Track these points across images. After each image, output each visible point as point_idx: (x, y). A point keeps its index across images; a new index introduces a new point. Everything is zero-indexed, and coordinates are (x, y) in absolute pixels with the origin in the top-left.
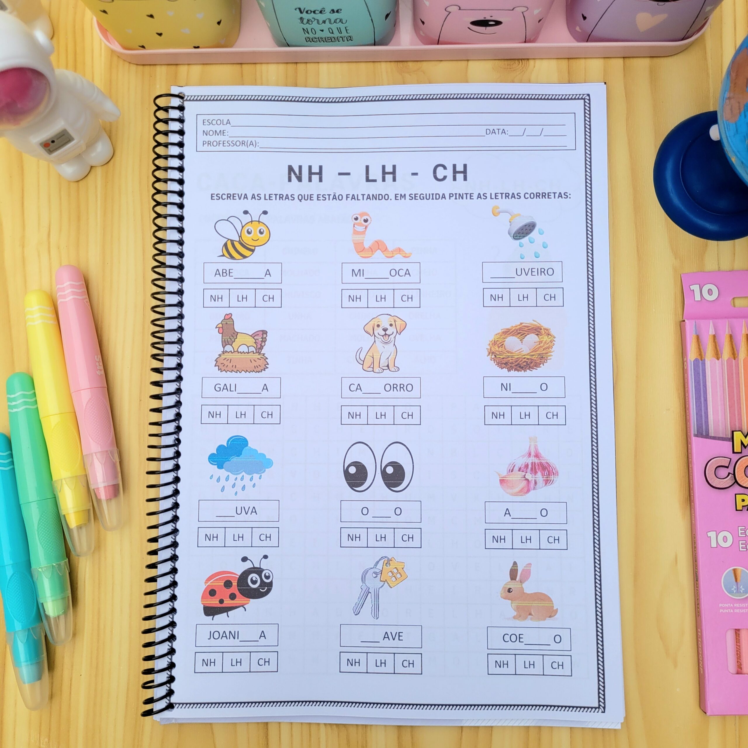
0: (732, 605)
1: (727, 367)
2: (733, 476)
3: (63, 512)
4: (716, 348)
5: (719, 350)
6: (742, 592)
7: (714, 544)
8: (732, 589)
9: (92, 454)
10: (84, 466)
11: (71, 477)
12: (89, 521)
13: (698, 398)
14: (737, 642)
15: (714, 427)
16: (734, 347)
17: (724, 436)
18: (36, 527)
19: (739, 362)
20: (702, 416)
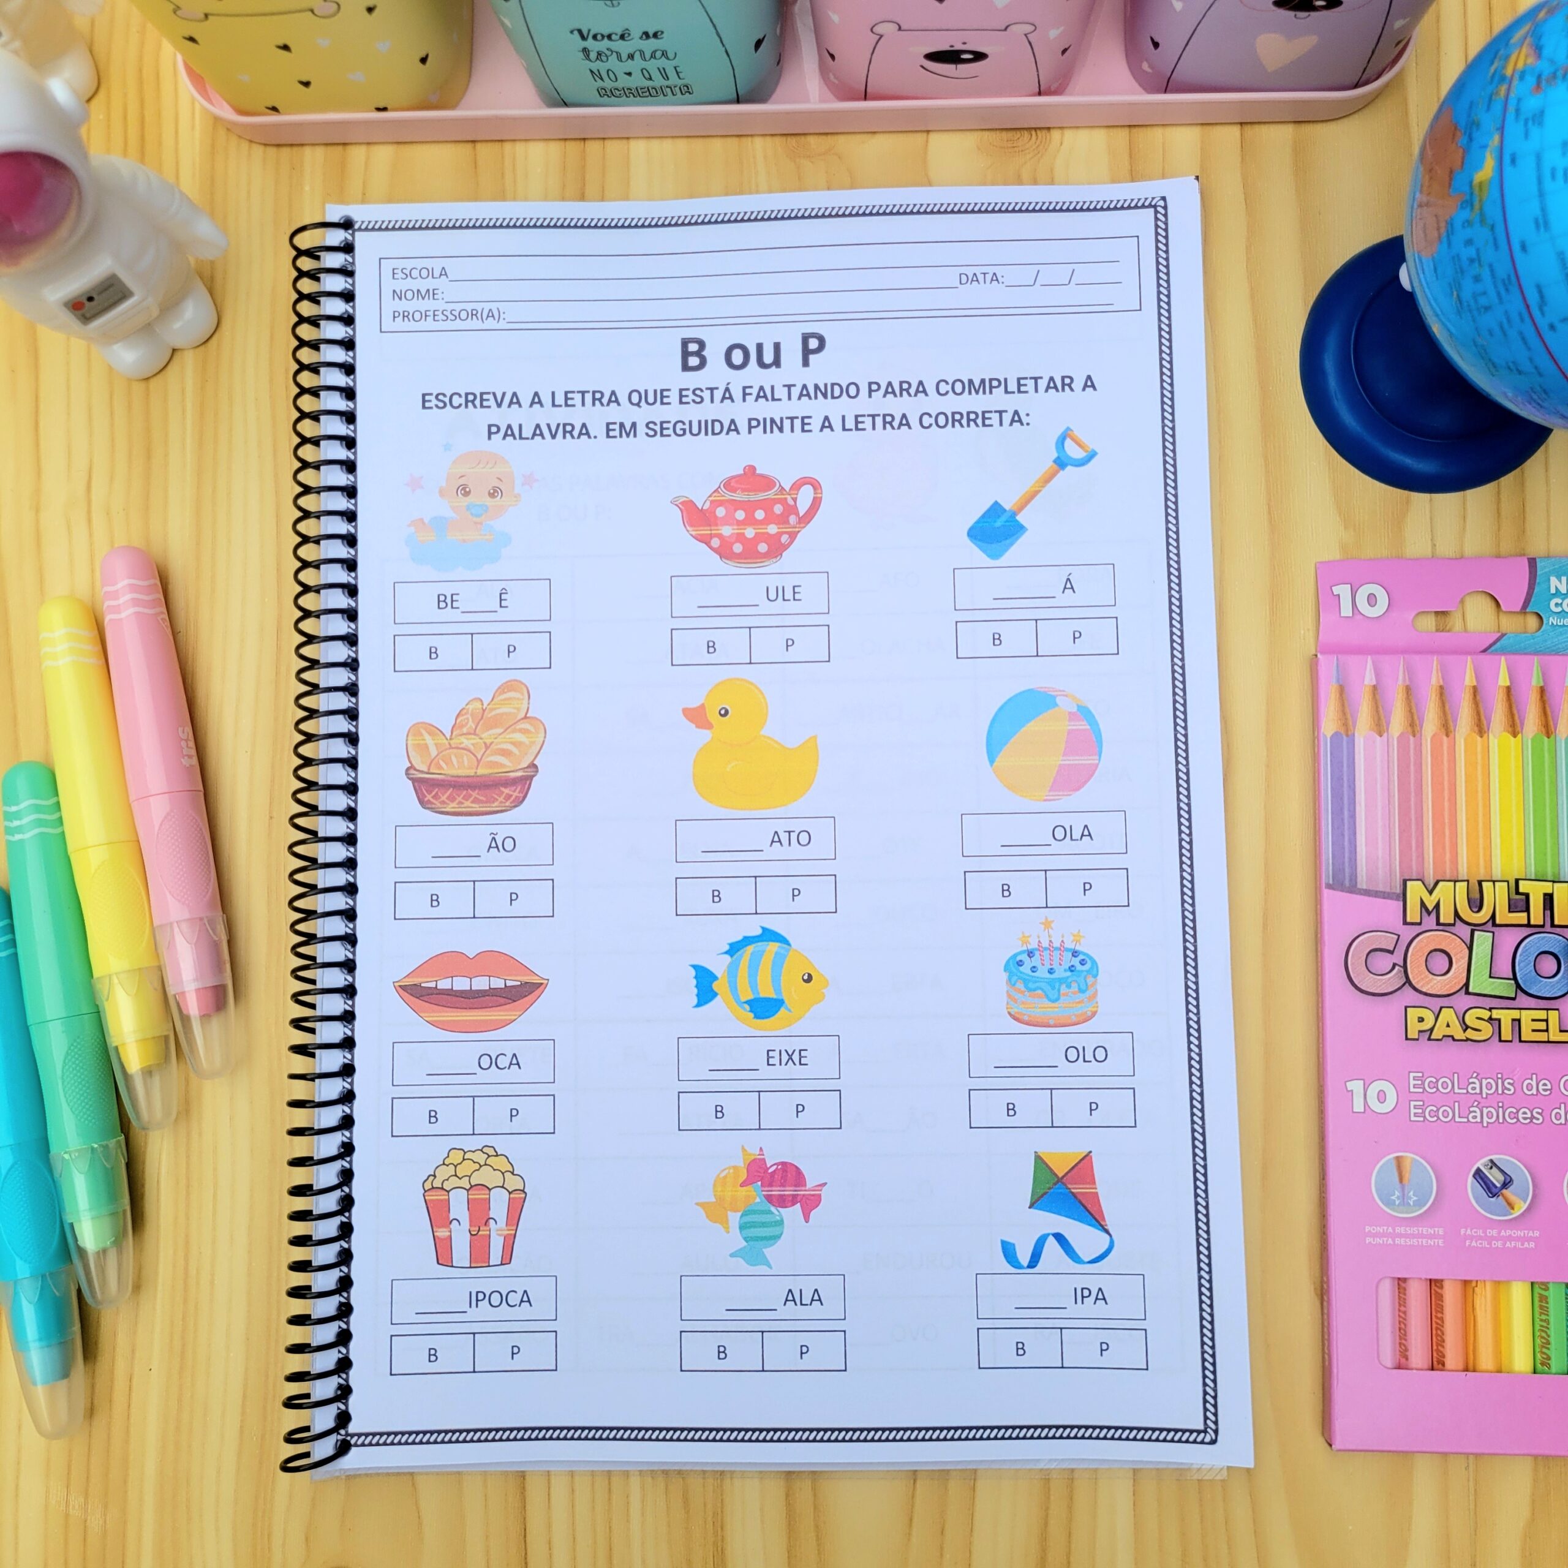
0: (1390, 1230)
1: (1398, 751)
2: (1402, 969)
3: (114, 1041)
4: (1377, 712)
5: (1382, 718)
6: (1412, 1203)
7: (1358, 1106)
8: (1393, 1198)
9: (171, 924)
10: (156, 949)
11: (129, 971)
12: (166, 1059)
13: (1337, 812)
14: (1400, 1305)
15: (1367, 870)
16: (1414, 710)
17: (1388, 890)
18: (59, 1073)
19: (1423, 742)
20: (1344, 848)
